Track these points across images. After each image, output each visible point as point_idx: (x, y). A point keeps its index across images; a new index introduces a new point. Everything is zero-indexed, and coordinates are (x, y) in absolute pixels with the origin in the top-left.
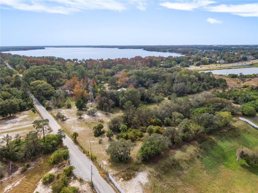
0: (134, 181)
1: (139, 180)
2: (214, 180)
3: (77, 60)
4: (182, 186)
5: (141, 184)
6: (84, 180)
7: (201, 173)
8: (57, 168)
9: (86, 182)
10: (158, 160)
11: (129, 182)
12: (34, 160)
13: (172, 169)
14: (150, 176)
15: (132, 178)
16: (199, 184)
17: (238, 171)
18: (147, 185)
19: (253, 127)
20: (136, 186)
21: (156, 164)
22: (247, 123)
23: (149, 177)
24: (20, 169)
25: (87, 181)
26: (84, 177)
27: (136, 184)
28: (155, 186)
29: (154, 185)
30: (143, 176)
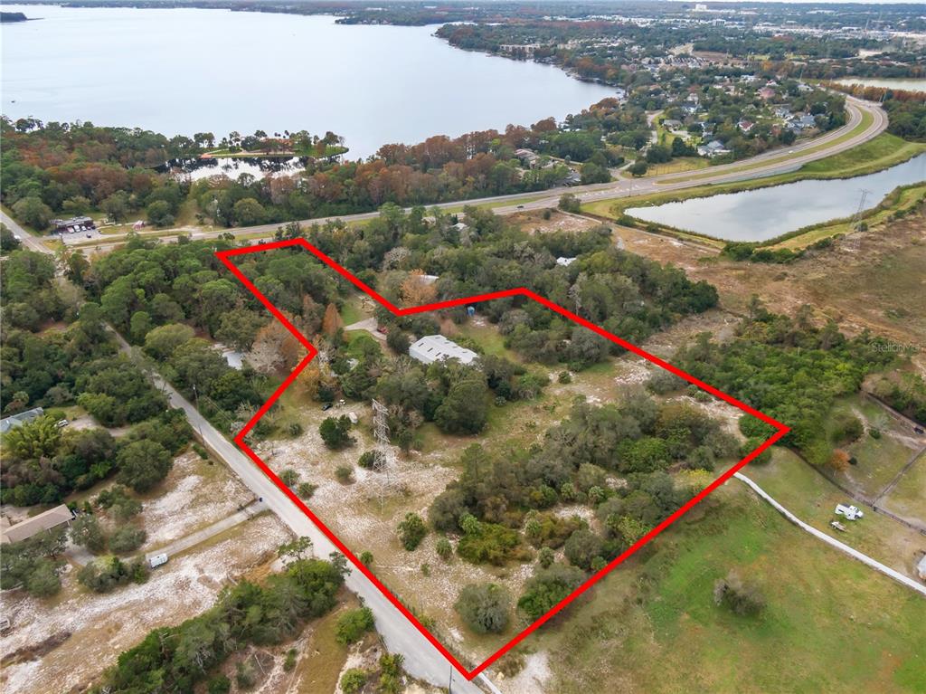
0: (525, 677)
1: (533, 674)
2: (668, 653)
3: (210, 137)
4: (612, 674)
5: (539, 683)
6: (430, 685)
7: (645, 641)
8: (357, 654)
9: (434, 686)
10: (562, 621)
11: (515, 680)
12: (299, 635)
13: (590, 639)
14: (552, 663)
15: (518, 671)
16: (640, 666)
17: (713, 626)
18: (549, 683)
19: (760, 496)
20: (530, 686)
21: (559, 630)
22: (748, 485)
23: (551, 665)
24: (280, 660)
25: (437, 685)
26: (427, 674)
27: (529, 683)
28: (563, 684)
29: (563, 682)
30: (540, 665)
